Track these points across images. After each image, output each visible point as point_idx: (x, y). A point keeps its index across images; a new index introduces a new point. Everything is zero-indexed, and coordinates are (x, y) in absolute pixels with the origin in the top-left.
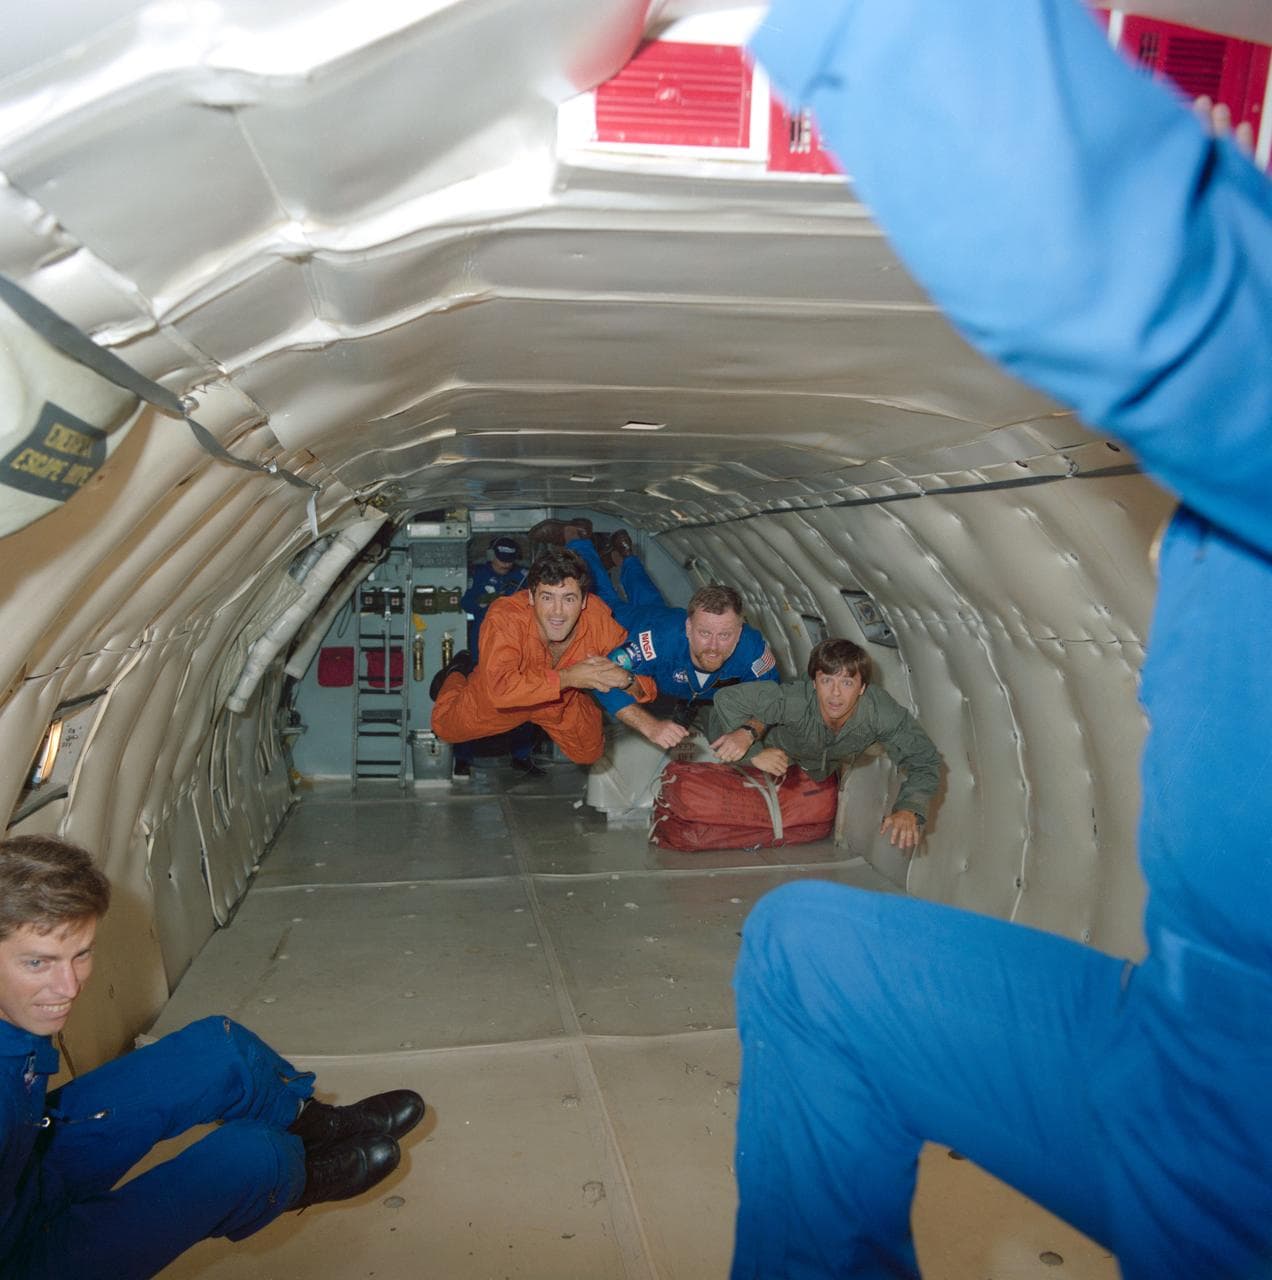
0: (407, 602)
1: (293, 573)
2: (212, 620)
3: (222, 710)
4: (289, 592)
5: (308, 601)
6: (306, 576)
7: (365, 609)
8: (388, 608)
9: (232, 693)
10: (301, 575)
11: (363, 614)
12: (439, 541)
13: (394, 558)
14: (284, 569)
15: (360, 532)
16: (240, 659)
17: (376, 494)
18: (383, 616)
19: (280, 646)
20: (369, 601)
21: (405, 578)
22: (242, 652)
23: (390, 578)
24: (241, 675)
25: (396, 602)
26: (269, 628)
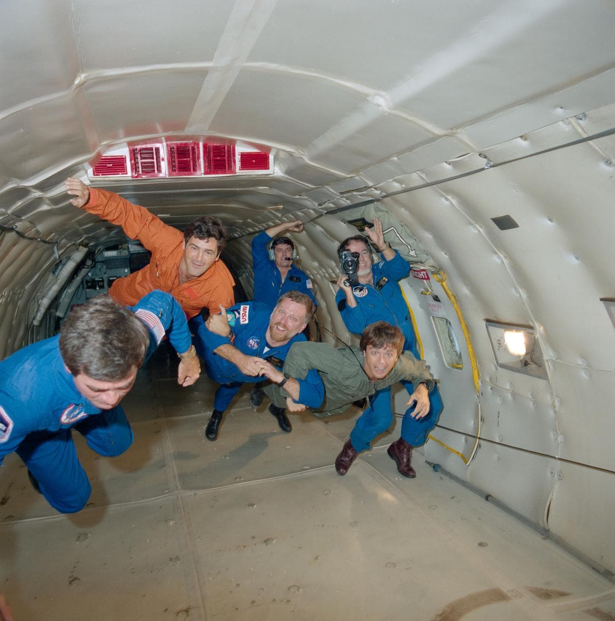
0: (106, 284)
1: (54, 273)
2: (24, 290)
3: (31, 324)
4: (52, 280)
5: (60, 283)
6: (59, 274)
7: (89, 287)
8: (97, 286)
9: (34, 319)
10: (57, 273)
11: (88, 290)
12: (117, 258)
13: (99, 266)
14: (50, 272)
15: (78, 256)
16: (36, 306)
17: (82, 241)
18: (96, 290)
19: (51, 300)
20: (90, 284)
21: (103, 273)
22: (36, 304)
23: (97, 274)
24: (37, 312)
25: (101, 284)
26: (46, 294)
